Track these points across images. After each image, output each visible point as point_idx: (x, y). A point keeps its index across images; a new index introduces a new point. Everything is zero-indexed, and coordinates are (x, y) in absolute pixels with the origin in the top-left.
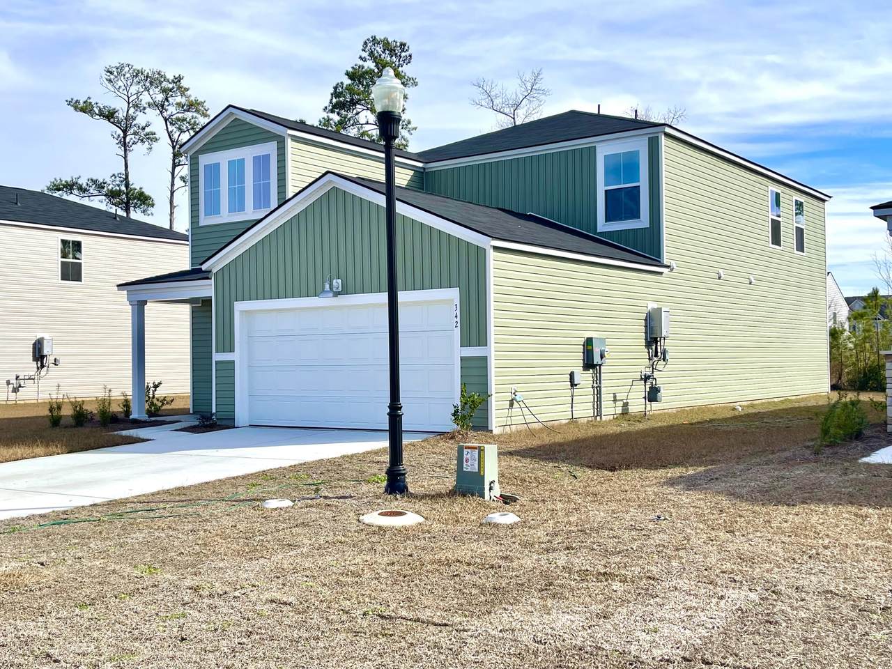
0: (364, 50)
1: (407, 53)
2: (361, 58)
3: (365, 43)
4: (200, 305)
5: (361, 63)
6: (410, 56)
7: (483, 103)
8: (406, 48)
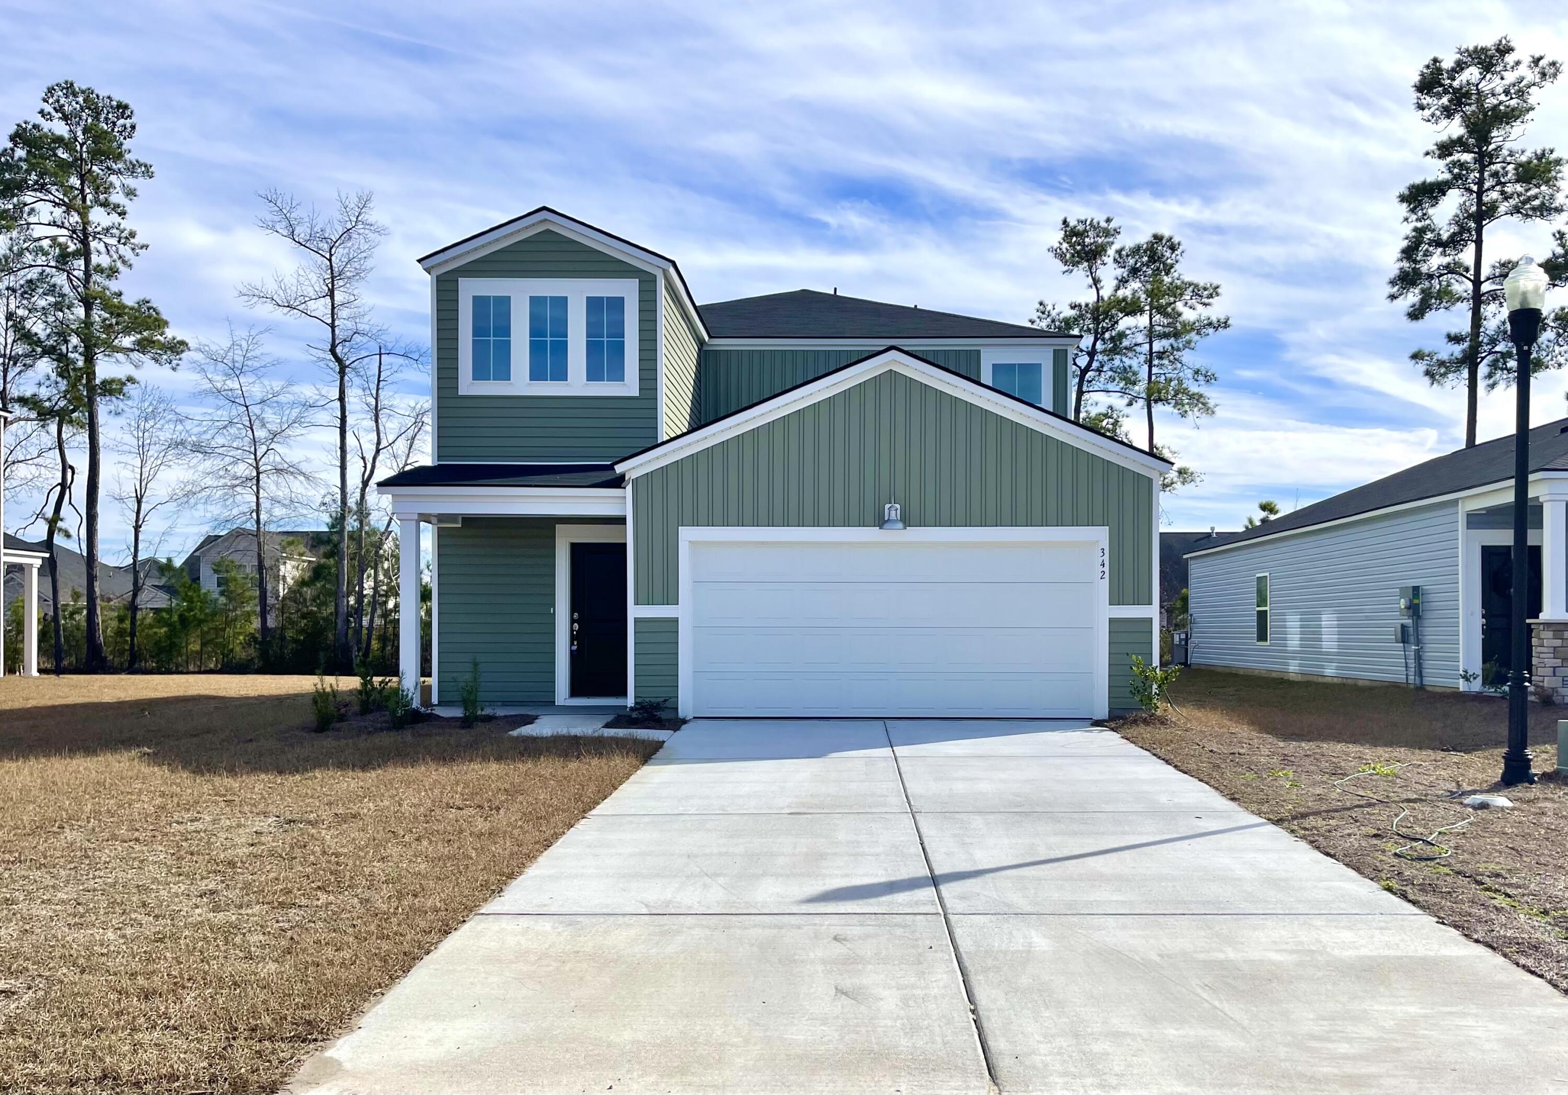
0: (45, 101)
1: (128, 122)
2: (41, 112)
3: (51, 90)
4: (460, 526)
5: (39, 120)
6: (133, 127)
7: (278, 228)
8: (128, 112)
